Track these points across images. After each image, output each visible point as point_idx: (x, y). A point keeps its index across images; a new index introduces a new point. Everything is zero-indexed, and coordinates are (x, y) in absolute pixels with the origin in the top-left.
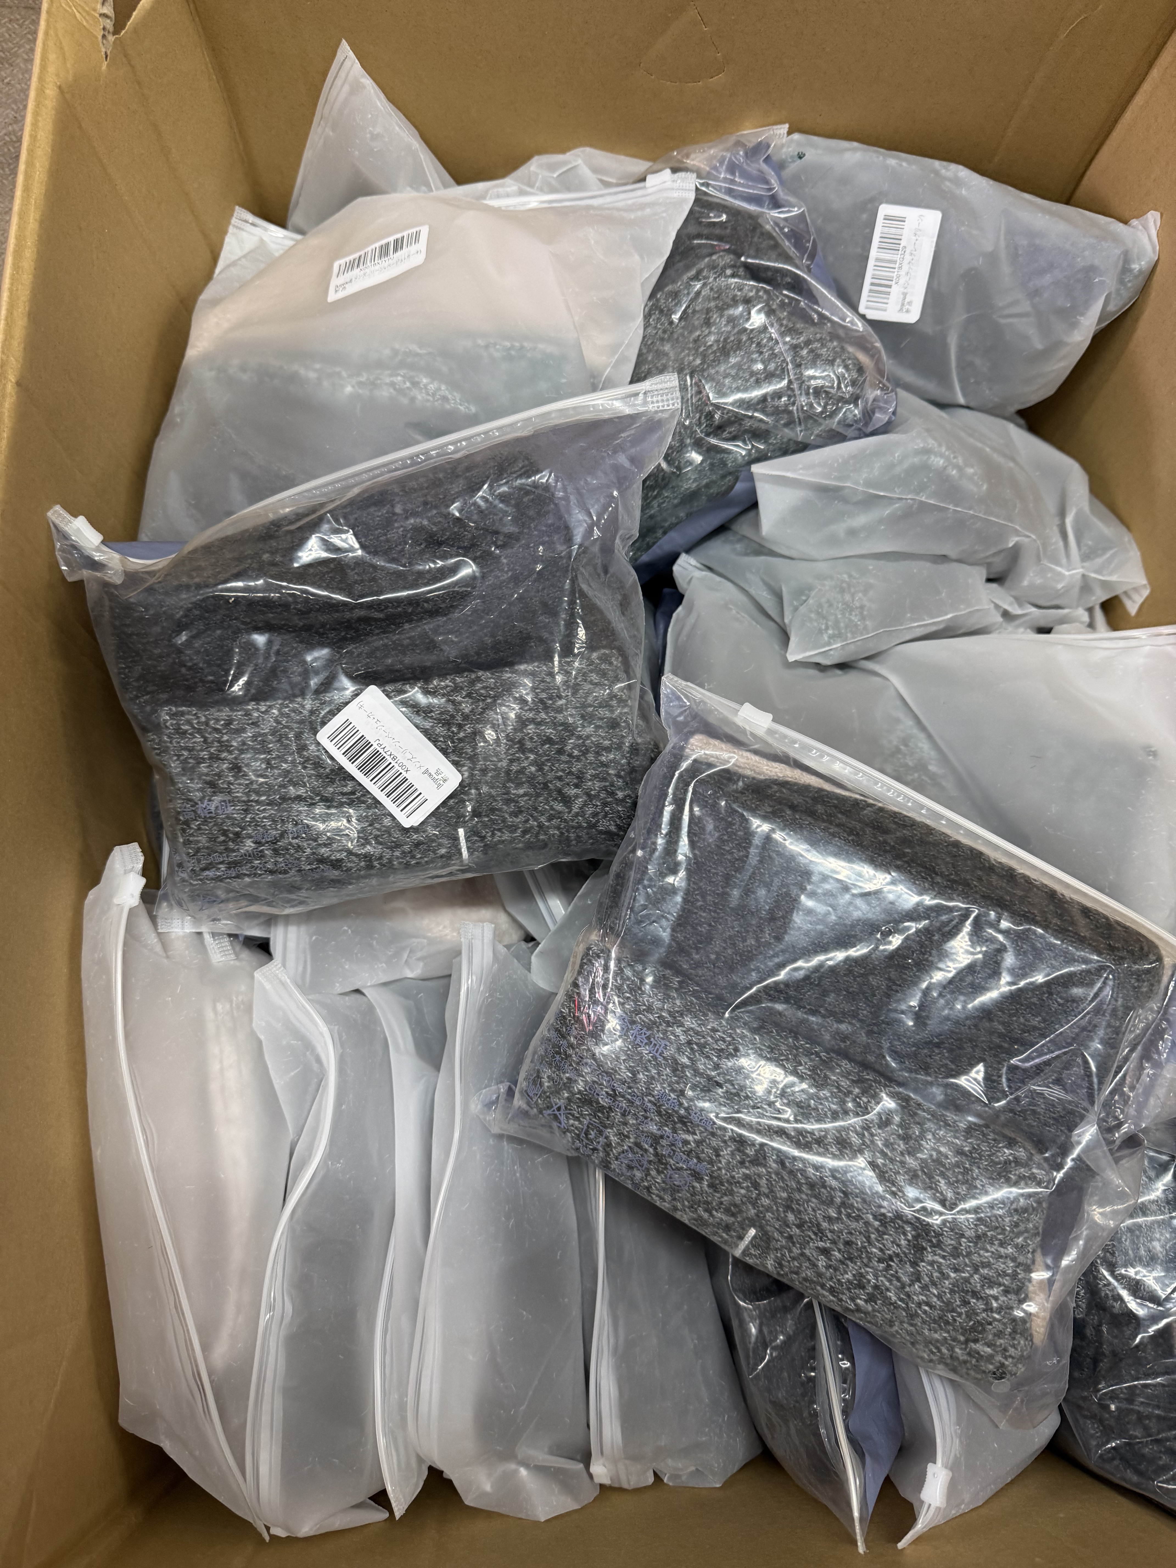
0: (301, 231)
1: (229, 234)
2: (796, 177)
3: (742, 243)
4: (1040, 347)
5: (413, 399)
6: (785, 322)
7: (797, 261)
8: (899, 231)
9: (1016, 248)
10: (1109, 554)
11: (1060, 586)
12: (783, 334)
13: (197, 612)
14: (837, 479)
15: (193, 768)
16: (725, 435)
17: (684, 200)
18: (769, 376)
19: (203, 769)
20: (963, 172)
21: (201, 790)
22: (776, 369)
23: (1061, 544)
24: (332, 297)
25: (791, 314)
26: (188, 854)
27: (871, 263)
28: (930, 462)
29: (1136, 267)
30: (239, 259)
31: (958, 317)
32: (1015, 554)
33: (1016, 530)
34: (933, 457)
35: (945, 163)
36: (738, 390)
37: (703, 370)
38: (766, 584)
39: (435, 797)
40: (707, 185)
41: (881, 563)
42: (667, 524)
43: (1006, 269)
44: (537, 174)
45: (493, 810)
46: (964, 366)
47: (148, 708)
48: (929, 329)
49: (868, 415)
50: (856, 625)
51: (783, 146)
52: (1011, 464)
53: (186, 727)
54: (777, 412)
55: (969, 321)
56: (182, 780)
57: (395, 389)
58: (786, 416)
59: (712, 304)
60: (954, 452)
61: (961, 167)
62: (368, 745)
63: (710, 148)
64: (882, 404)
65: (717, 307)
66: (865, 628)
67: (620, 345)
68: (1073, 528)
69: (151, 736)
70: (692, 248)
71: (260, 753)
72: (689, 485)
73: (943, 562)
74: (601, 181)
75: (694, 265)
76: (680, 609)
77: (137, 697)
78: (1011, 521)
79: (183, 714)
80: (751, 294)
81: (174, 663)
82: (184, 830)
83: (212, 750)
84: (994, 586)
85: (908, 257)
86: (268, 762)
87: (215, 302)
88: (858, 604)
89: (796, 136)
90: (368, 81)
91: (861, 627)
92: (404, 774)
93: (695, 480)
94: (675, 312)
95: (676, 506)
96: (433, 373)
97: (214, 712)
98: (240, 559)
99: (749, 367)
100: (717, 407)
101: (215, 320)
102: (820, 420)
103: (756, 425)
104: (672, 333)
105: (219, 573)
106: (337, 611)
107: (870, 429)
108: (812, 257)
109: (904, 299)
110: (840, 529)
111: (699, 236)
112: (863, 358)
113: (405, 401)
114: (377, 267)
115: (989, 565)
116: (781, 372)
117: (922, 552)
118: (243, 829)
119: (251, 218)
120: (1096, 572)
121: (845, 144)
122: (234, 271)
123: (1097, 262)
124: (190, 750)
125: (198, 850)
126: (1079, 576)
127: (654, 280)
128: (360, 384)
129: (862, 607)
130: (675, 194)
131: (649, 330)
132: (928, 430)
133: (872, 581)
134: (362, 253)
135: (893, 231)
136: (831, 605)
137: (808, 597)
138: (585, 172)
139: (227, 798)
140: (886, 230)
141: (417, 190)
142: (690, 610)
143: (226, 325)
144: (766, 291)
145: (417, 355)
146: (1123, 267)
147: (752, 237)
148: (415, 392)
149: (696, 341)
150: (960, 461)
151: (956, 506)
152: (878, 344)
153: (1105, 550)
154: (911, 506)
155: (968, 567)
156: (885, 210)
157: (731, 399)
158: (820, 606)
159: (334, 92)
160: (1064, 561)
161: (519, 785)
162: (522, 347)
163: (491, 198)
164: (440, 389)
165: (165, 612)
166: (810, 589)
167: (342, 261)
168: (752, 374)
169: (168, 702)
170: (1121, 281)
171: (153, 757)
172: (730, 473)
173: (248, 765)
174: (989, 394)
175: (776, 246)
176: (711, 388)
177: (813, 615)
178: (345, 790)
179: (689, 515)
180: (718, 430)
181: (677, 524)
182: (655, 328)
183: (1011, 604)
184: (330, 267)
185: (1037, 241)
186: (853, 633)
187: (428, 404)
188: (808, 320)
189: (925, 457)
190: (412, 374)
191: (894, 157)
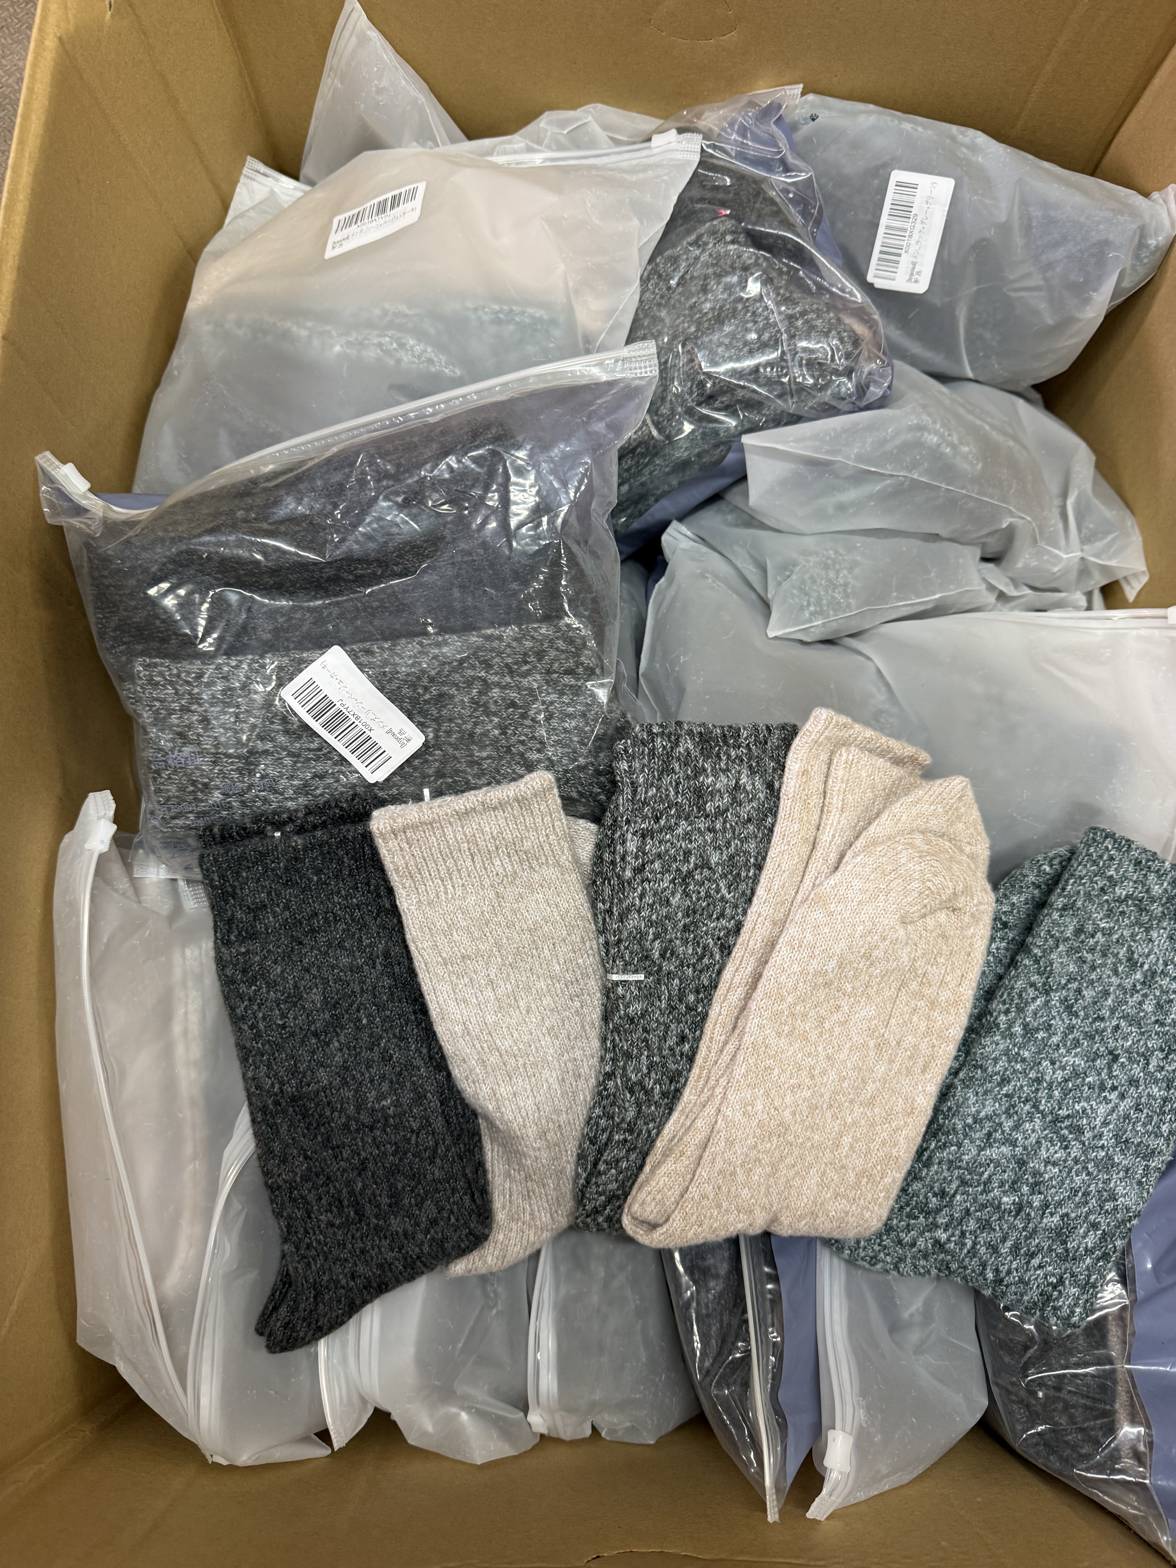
0: (311, 183)
1: (239, 185)
2: (808, 140)
3: (744, 208)
4: (1050, 322)
5: (399, 361)
6: (782, 291)
7: (799, 230)
8: (910, 199)
9: (1030, 220)
10: (1110, 537)
11: (1056, 569)
12: (778, 304)
13: (171, 567)
14: (828, 452)
15: (164, 718)
16: (717, 404)
17: (688, 163)
18: (763, 346)
19: (174, 719)
20: (981, 139)
21: (172, 740)
22: (770, 340)
23: (1060, 526)
24: (329, 254)
25: (789, 282)
26: (159, 802)
27: (881, 230)
28: (923, 439)
29: (1152, 242)
30: (248, 211)
31: (969, 289)
32: (1010, 535)
33: (1010, 511)
34: (926, 434)
35: (963, 129)
36: (731, 359)
37: (696, 338)
38: (752, 557)
39: (399, 756)
40: (714, 147)
41: (869, 540)
42: (659, 492)
43: (1019, 241)
44: (547, 131)
45: (457, 772)
46: (971, 340)
47: (124, 658)
48: (937, 301)
49: (862, 389)
50: (839, 603)
51: (796, 107)
52: (1011, 443)
53: (159, 679)
54: (769, 383)
55: (978, 292)
56: (153, 731)
57: (382, 350)
58: (779, 388)
59: (710, 271)
60: (949, 430)
61: (979, 133)
62: (331, 705)
63: (719, 108)
64: (876, 378)
65: (715, 273)
66: (848, 606)
67: (615, 311)
68: (1074, 509)
69: (128, 685)
70: (694, 212)
71: (229, 707)
72: (681, 454)
73: (934, 541)
74: (612, 139)
75: (695, 229)
76: (663, 580)
77: (113, 647)
78: (1006, 502)
79: (156, 665)
80: (750, 261)
81: (149, 615)
82: (155, 779)
83: (183, 702)
84: (991, 566)
85: (918, 226)
86: (237, 716)
87: (218, 255)
88: (841, 581)
89: (810, 97)
90: (374, 34)
91: (843, 605)
92: (367, 732)
93: (686, 449)
94: (672, 278)
95: (668, 474)
96: (421, 335)
97: (186, 665)
98: (215, 515)
99: (743, 336)
100: (709, 375)
101: (216, 273)
102: (814, 393)
103: (748, 395)
104: (669, 299)
105: (194, 528)
106: (307, 570)
107: (863, 403)
108: (818, 223)
109: (913, 269)
110: (829, 502)
111: (702, 200)
112: (860, 329)
113: (391, 362)
114: (374, 224)
115: (984, 546)
116: (774, 343)
117: (912, 530)
118: (211, 780)
119: (262, 168)
120: (1096, 556)
121: (860, 106)
122: (241, 222)
123: (1111, 237)
124: (162, 701)
125: (168, 799)
126: (1077, 560)
127: (654, 244)
128: (349, 343)
129: (846, 585)
130: (679, 156)
131: (647, 295)
132: (924, 407)
133: (858, 558)
134: (361, 209)
135: (904, 198)
136: (815, 582)
137: (792, 572)
138: (596, 129)
139: (196, 749)
140: (897, 197)
141: (423, 145)
142: (670, 582)
143: (226, 279)
144: (765, 258)
145: (406, 316)
146: (1140, 241)
147: (755, 203)
148: (401, 354)
149: (692, 308)
150: (955, 439)
151: (948, 484)
152: (876, 317)
153: (1106, 533)
154: (902, 484)
155: (960, 547)
156: (897, 176)
157: (722, 369)
158: (803, 582)
159: (342, 43)
160: (1063, 543)
161: (482, 748)
162: (511, 311)
163: (498, 154)
164: (425, 351)
165: (140, 566)
166: (795, 565)
167: (342, 217)
168: (746, 343)
169: (142, 654)
170: (1137, 257)
171: (130, 707)
172: (723, 443)
173: (217, 718)
174: (998, 368)
175: (779, 212)
176: (704, 356)
177: (795, 592)
178: (312, 746)
179: (682, 484)
180: (709, 399)
181: (669, 492)
182: (653, 293)
183: (1006, 585)
184: (331, 222)
185: (1052, 213)
186: (835, 611)
187: (414, 366)
188: (806, 290)
189: (919, 434)
190: (399, 335)
191: (909, 122)
